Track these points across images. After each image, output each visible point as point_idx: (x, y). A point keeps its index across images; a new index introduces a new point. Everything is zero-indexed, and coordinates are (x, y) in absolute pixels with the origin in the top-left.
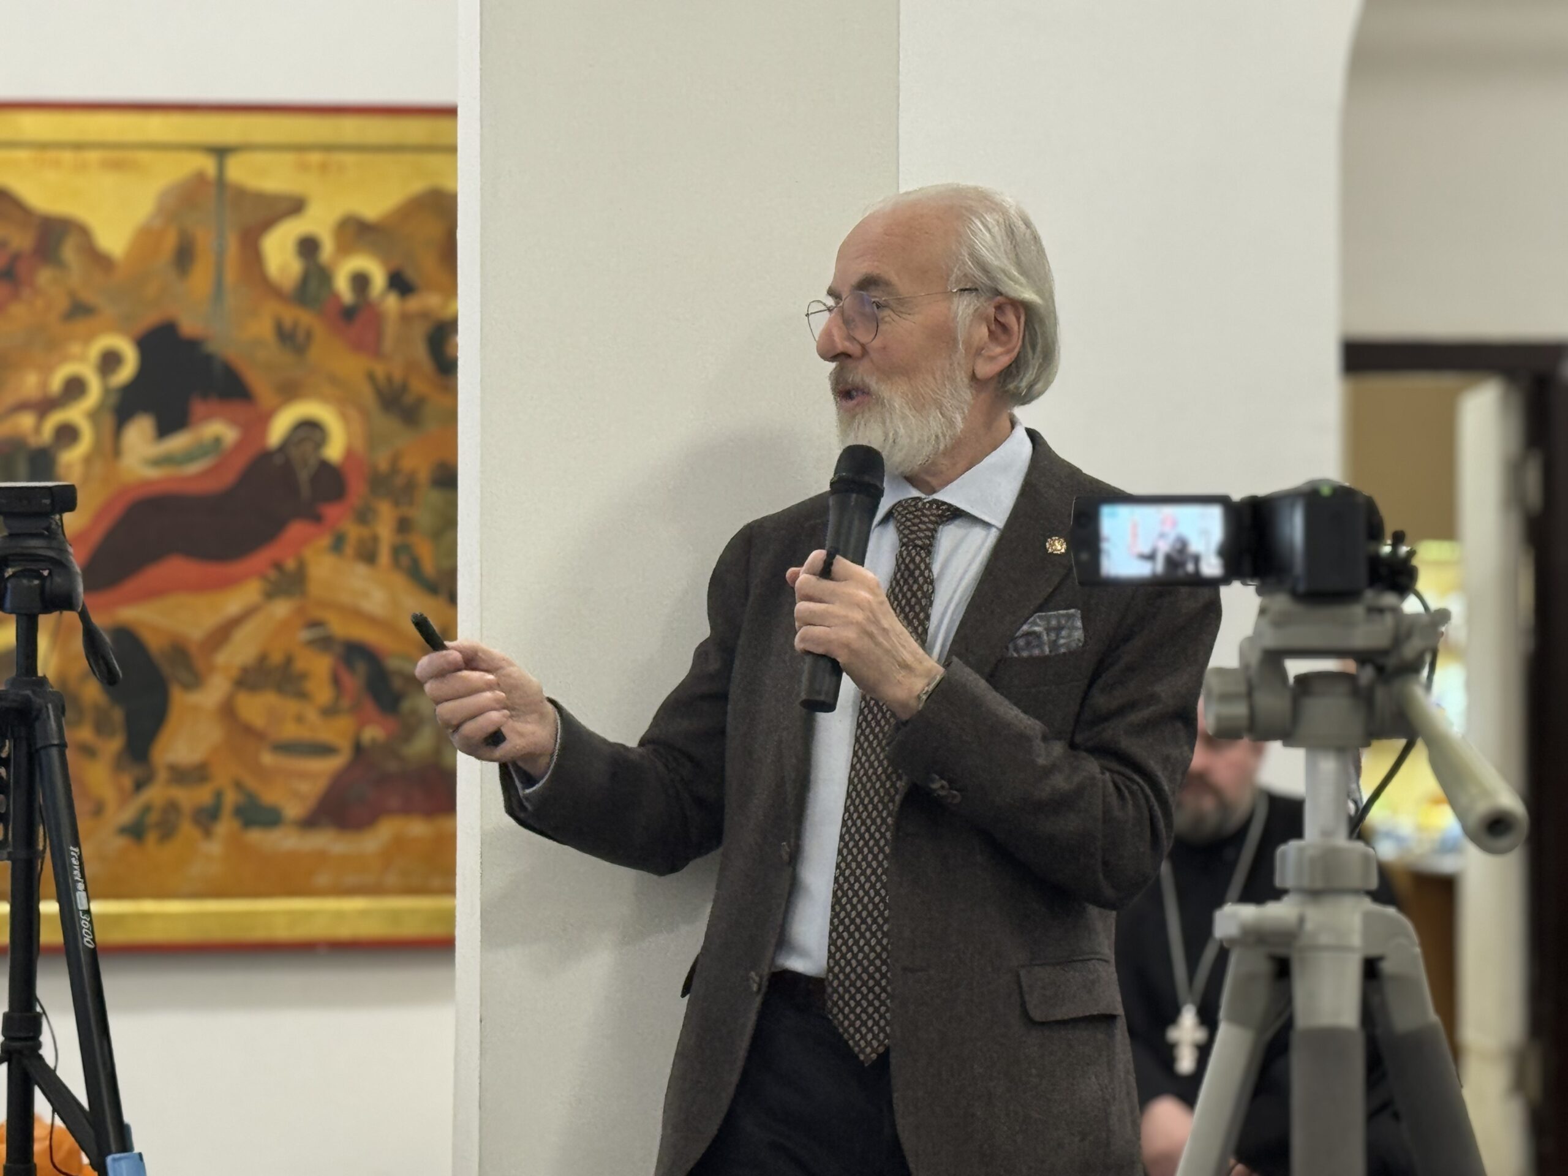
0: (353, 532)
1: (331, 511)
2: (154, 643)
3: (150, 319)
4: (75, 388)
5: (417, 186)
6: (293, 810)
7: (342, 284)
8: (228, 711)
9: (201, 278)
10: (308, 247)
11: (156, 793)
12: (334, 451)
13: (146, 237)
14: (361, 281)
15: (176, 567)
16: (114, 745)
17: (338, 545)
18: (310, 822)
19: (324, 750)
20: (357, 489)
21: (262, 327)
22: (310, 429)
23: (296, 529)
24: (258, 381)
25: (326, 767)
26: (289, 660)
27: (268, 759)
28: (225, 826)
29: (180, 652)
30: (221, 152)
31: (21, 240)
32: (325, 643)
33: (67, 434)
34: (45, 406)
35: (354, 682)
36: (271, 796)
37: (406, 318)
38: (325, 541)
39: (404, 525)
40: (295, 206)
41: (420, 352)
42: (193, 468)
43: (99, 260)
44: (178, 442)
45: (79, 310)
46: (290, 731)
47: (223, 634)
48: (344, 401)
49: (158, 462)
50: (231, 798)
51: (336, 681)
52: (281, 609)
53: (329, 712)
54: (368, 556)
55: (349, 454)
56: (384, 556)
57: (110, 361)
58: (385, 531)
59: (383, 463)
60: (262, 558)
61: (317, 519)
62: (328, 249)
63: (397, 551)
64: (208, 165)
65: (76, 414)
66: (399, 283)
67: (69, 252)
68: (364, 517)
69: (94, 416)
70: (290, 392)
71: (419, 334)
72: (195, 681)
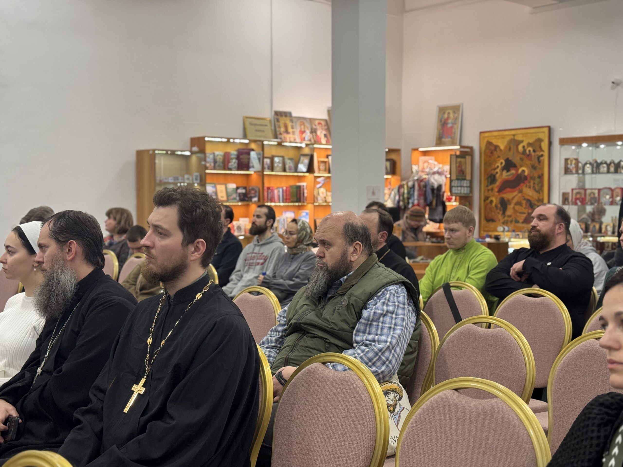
0: (528, 184)
1: (526, 182)
2: (506, 199)
3: (506, 158)
4: (498, 167)
5: (537, 138)
6: (521, 221)
7: (527, 152)
8: (514, 208)
9: (511, 152)
10: (524, 147)
11: (506, 218)
12: (526, 174)
13: (506, 147)
14: (530, 151)
15: (508, 189)
16: (501, 212)
17: (526, 186)
18: (523, 223)
19: (524, 213)
20: (529, 179)
21: (518, 158)
22: (523, 171)
23: (522, 184)
24: (518, 165)
25: (525, 215)
26: (521, 201)
27: (518, 214)
28: (513, 223)
29: (508, 200)
30: (514, 135)
31: (493, 148)
32: (525, 199)
33: (497, 173)
34: (495, 169)
35: (528, 204)
36: (519, 219)
37: (535, 156)
38: (525, 186)
39: (534, 183)
40: (522, 142)
41: (536, 160)
42: (510, 177)
43: (501, 150)
44: (509, 173)
45: (499, 157)
46: (521, 211)
47: (513, 198)
48: (527, 167)
49: (507, 176)
50: (514, 219)
51: (526, 204)
52: (520, 195)
53: (525, 208)
54: (530, 187)
55: (528, 174)
56: (532, 187)
57: (502, 163)
58: (532, 184)
59: (532, 175)
60: (518, 188)
61: (524, 183)
62: (526, 147)
63: (534, 187)
64: (512, 137)
65: (498, 170)
66: (534, 151)
67: (498, 150)
68: (529, 182)
69: (500, 170)
70: (521, 166)
71: (536, 157)
72: (510, 204)
